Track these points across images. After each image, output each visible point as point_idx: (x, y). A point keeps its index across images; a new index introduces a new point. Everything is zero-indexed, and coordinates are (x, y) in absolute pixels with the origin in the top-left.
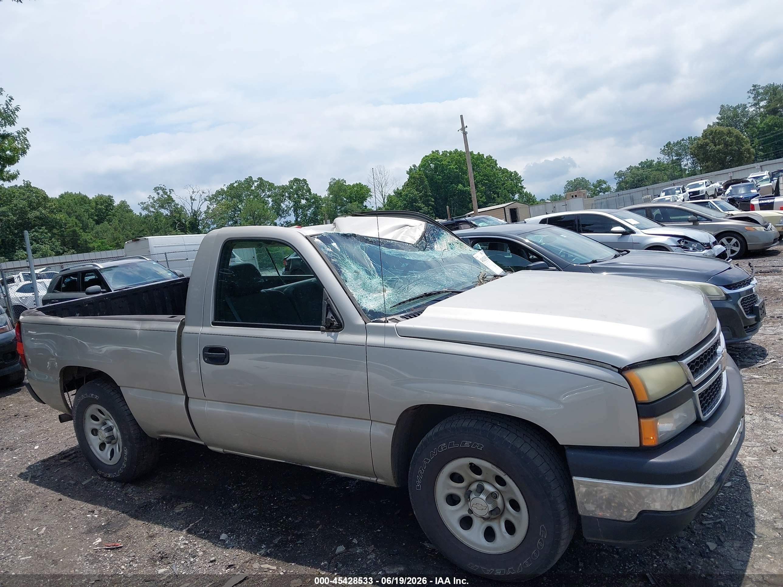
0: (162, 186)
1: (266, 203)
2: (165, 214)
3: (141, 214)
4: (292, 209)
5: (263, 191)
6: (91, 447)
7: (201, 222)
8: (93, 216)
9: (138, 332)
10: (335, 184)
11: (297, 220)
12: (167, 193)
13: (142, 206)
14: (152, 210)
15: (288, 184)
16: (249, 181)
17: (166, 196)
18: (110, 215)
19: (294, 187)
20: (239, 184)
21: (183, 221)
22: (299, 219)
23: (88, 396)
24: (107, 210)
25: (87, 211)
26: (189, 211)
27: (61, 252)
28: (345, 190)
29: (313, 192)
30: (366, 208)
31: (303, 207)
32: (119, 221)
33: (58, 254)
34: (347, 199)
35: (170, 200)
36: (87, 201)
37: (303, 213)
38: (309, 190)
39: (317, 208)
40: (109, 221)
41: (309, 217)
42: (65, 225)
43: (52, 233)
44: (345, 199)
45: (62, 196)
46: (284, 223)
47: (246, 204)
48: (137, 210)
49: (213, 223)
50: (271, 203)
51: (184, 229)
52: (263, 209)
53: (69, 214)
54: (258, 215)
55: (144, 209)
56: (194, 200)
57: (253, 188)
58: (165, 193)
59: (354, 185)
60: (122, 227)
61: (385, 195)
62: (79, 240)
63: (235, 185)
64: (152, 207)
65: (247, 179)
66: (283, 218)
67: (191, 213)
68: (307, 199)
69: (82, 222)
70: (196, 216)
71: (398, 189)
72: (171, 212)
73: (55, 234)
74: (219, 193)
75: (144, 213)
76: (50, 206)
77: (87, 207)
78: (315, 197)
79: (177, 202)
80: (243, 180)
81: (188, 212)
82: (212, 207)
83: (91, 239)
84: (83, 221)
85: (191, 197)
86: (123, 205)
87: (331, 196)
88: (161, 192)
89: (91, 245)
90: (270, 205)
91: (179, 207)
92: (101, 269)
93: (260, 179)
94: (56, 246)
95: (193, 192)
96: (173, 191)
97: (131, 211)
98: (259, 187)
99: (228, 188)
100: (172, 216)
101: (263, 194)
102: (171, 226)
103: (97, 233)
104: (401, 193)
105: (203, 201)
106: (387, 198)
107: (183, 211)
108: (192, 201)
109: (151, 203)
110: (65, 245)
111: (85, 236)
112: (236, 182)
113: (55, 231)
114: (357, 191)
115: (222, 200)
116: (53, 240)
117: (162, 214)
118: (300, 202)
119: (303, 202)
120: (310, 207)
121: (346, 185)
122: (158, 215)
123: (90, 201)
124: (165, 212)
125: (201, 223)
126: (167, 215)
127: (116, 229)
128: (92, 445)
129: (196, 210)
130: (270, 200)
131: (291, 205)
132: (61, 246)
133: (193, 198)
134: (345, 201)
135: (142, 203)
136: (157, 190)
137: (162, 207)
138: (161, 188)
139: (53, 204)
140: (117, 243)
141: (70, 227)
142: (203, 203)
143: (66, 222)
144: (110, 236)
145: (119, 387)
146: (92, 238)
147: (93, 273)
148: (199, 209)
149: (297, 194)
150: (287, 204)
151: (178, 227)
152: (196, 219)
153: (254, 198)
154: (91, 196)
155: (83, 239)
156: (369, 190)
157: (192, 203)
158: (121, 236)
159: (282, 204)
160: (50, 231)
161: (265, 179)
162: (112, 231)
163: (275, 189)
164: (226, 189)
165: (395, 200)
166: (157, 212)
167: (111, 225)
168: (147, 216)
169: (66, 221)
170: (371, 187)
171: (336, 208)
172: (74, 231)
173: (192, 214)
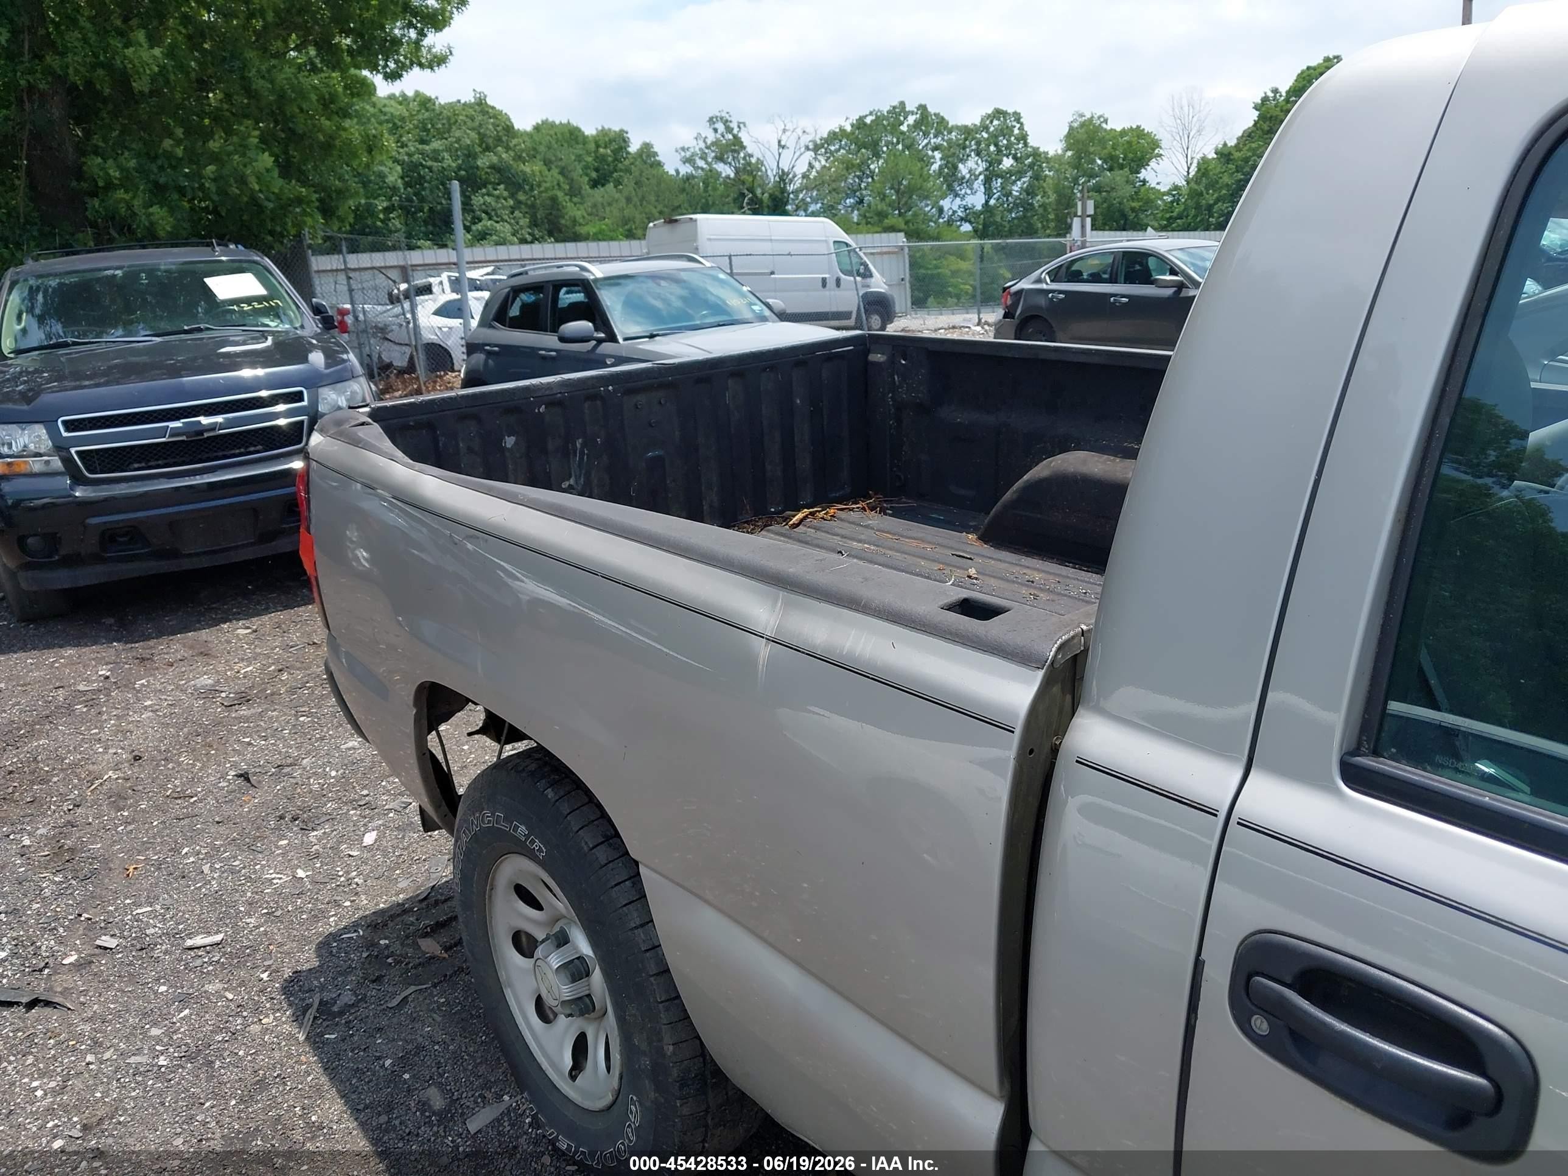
0: (724, 114)
1: (927, 162)
2: (724, 175)
3: (677, 172)
4: (982, 177)
5: (926, 134)
6: (508, 993)
7: (791, 196)
8: (589, 171)
9: (763, 650)
10: (1083, 125)
11: (987, 202)
12: (733, 129)
13: (683, 154)
14: (701, 163)
15: (978, 122)
16: (899, 111)
17: (731, 137)
18: (621, 170)
19: (992, 129)
20: (877, 117)
21: (759, 191)
22: (992, 202)
23: (504, 826)
24: (616, 159)
25: (579, 158)
26: (772, 170)
27: (529, 238)
28: (1102, 142)
29: (1032, 141)
30: (1144, 185)
31: (1006, 175)
32: (636, 183)
33: (523, 241)
34: (1105, 161)
35: (737, 144)
36: (580, 139)
37: (1003, 188)
38: (1023, 138)
39: (1037, 177)
40: (618, 183)
41: (1017, 198)
42: (539, 186)
43: (516, 199)
44: (1099, 162)
45: (537, 128)
46: (959, 207)
47: (886, 161)
48: (672, 165)
49: (815, 201)
50: (939, 163)
51: (757, 209)
52: (921, 176)
53: (547, 163)
54: (908, 186)
55: (689, 161)
56: (784, 147)
57: (904, 128)
58: (729, 130)
59: (1123, 132)
60: (640, 194)
61: (1192, 158)
62: (563, 217)
63: (868, 120)
64: (701, 158)
65: (894, 108)
66: (958, 199)
67: (775, 176)
68: (1015, 158)
69: (571, 182)
70: (785, 184)
71: (1225, 145)
72: (737, 171)
73: (520, 202)
74: (833, 137)
75: (686, 170)
76: (515, 146)
77: (579, 150)
78: (1036, 153)
79: (749, 150)
80: (885, 109)
81: (769, 172)
82: (817, 166)
83: (584, 217)
84: (572, 180)
85: (779, 142)
86: (647, 152)
87: (1069, 153)
88: (721, 127)
89: (583, 230)
90: (935, 167)
91: (753, 160)
92: (596, 280)
93: (923, 108)
94: (522, 228)
95: (784, 131)
96: (745, 126)
97: (659, 164)
98: (917, 125)
99: (852, 125)
100: (738, 180)
101: (926, 141)
102: (735, 200)
103: (595, 206)
104: (1230, 154)
105: (803, 149)
106: (1198, 163)
107: (759, 170)
108: (781, 150)
109: (701, 149)
110: (536, 225)
111: (573, 211)
112: (871, 113)
113: (521, 197)
114: (1129, 143)
115: (839, 150)
116: (517, 213)
117: (719, 174)
118: (1000, 162)
119: (1007, 163)
120: (1020, 174)
121: (1105, 130)
122: (711, 175)
123: (585, 137)
124: (726, 170)
125: (792, 199)
126: (728, 177)
127: (629, 200)
128: (510, 985)
129: (786, 170)
130: (938, 155)
131: (980, 169)
132: (529, 227)
133: (783, 143)
134: (1099, 165)
135: (683, 149)
136: (714, 123)
137: (720, 158)
138: (722, 118)
139: (521, 141)
140: (630, 230)
141: (547, 190)
142: (801, 154)
143: (541, 179)
144: (616, 213)
145: (637, 863)
146: (585, 215)
147: (580, 288)
148: (793, 167)
149: (996, 145)
150: (972, 165)
151: (748, 204)
152: (783, 191)
153: (903, 151)
154: (589, 130)
155: (570, 217)
156: (1155, 144)
157: (780, 155)
158: (638, 216)
159: (961, 166)
160: (513, 196)
161: (932, 110)
162: (623, 203)
163: (950, 132)
164: (849, 128)
165: (1216, 169)
166: (711, 171)
167: (621, 191)
168: (688, 178)
169: (542, 176)
170: (1161, 134)
171: (1075, 181)
172: (554, 199)
173: (777, 179)
